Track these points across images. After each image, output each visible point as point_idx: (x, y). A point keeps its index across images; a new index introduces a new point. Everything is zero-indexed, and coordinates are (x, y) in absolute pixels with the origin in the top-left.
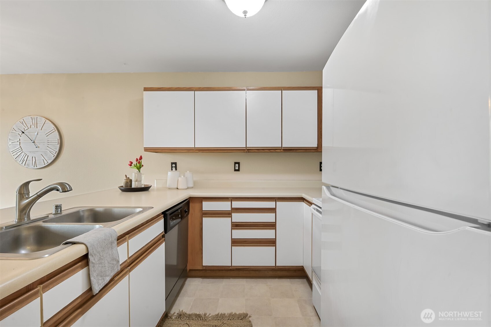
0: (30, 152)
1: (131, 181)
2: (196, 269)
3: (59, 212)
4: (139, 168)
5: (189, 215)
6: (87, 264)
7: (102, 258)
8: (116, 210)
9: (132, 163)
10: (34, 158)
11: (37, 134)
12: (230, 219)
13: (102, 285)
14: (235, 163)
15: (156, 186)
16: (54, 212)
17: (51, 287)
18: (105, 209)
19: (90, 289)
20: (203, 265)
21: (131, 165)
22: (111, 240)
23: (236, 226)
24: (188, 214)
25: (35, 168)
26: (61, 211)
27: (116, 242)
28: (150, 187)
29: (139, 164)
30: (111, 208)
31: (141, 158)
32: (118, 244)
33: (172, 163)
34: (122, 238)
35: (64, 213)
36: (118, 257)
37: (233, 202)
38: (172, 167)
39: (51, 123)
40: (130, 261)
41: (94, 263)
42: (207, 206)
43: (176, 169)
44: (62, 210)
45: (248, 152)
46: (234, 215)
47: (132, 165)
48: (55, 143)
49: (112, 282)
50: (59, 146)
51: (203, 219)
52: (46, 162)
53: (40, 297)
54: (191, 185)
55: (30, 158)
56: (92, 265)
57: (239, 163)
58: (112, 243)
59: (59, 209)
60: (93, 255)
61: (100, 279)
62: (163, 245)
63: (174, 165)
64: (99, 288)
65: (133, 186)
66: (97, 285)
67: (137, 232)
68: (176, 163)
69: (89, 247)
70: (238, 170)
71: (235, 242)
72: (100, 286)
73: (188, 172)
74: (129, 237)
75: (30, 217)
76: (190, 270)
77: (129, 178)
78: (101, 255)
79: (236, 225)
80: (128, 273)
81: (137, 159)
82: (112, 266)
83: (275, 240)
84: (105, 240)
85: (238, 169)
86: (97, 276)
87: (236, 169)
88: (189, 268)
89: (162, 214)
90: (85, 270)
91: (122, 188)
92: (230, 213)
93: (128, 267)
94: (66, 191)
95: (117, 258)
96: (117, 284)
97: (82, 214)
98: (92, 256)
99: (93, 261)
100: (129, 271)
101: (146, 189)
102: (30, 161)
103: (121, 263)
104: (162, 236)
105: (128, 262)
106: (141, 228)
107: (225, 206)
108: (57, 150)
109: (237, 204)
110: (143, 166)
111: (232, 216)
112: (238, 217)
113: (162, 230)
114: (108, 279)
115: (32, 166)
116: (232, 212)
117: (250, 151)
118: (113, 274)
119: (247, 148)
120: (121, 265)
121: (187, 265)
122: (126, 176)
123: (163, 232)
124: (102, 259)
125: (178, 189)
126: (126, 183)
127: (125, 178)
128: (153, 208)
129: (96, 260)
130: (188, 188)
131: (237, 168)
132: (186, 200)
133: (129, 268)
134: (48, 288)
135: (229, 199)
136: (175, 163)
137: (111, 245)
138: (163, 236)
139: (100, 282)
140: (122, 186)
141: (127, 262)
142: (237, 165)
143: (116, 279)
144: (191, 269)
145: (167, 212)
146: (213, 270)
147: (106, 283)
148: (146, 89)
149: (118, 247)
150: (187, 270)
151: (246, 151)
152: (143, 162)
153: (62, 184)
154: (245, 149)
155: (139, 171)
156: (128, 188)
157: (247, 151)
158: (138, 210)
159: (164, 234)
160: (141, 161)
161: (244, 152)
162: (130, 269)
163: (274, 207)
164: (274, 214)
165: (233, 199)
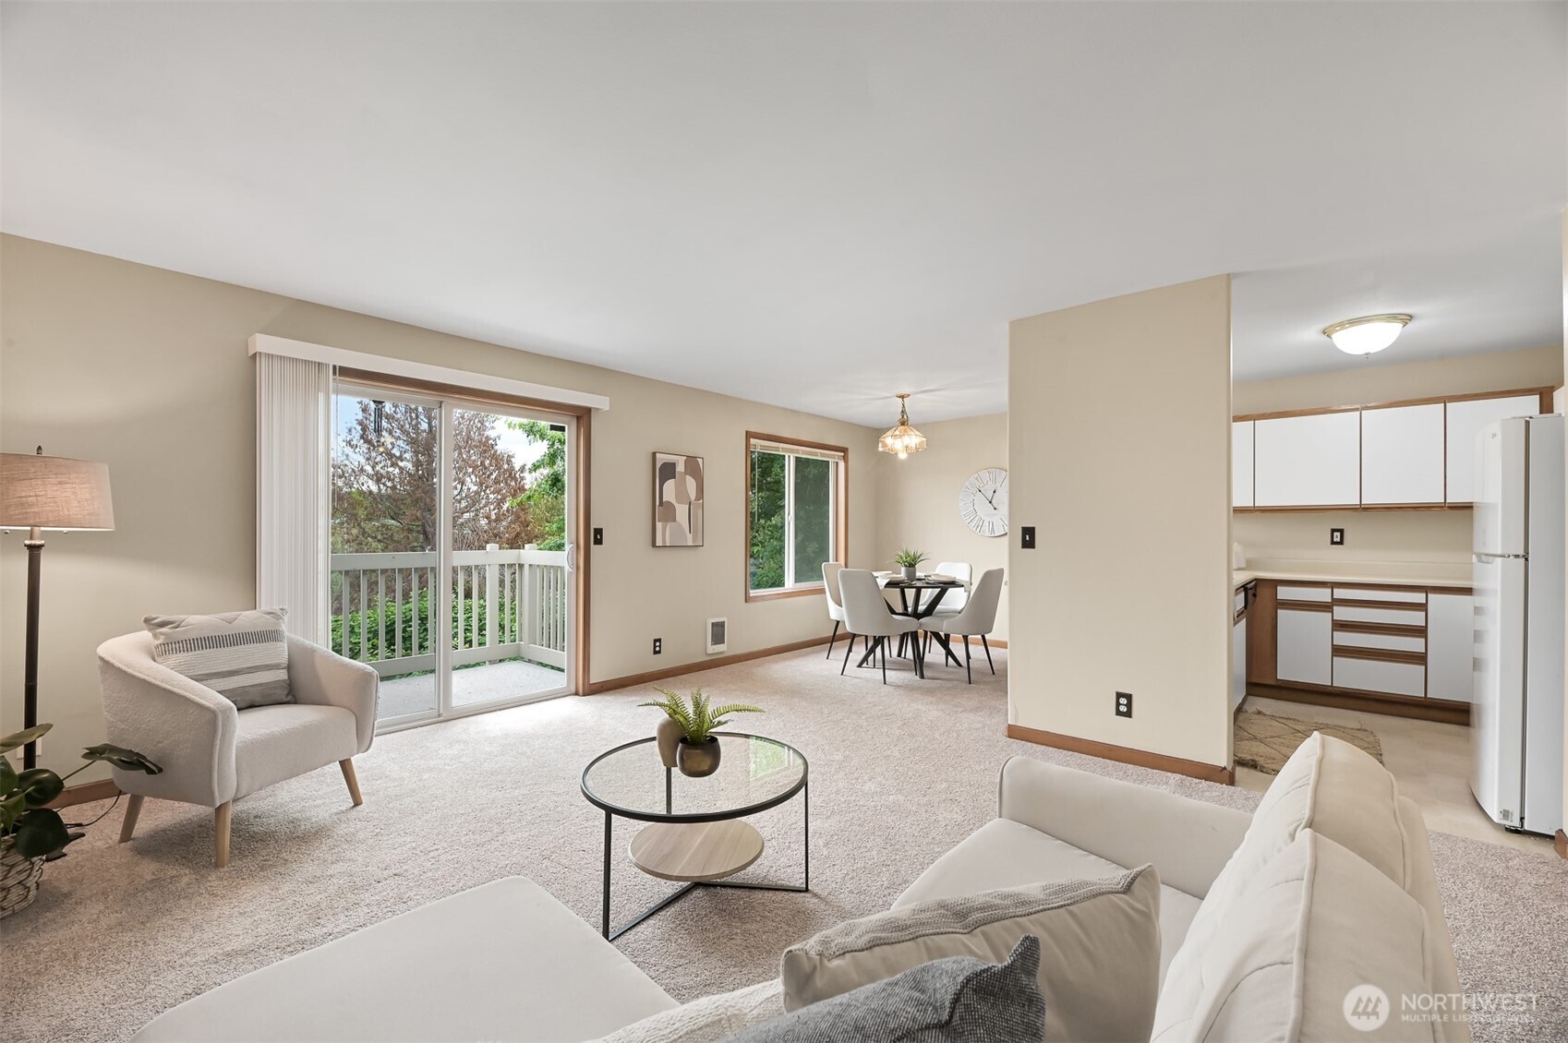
0: (987, 515)
2: (1265, 683)
10: (991, 523)
11: (994, 492)
12: (1330, 614)
14: (1333, 531)
20: (1279, 678)
23: (1340, 626)
37: (1335, 590)
42: (1284, 593)
45: (1367, 513)
46: (1336, 609)
51: (1279, 611)
52: (1006, 528)
54: (1243, 565)
55: (986, 523)
57: (1341, 531)
70: (1341, 543)
71: (1338, 651)
79: (1341, 624)
83: (1425, 655)
85: (1339, 540)
87: (1335, 540)
92: (1330, 606)
107: (1323, 595)
111: (1333, 610)
112: (1342, 613)
115: (987, 534)
116: (1333, 605)
117: (1370, 511)
119: (1363, 506)
131: (1337, 539)
135: (1329, 585)
142: (1337, 534)
144: (1255, 681)
146: (1296, 690)
151: (1360, 510)
154: (1358, 506)
157: (1363, 511)
161: (1357, 512)
163: (1424, 602)
164: (1424, 613)
165: (1333, 585)
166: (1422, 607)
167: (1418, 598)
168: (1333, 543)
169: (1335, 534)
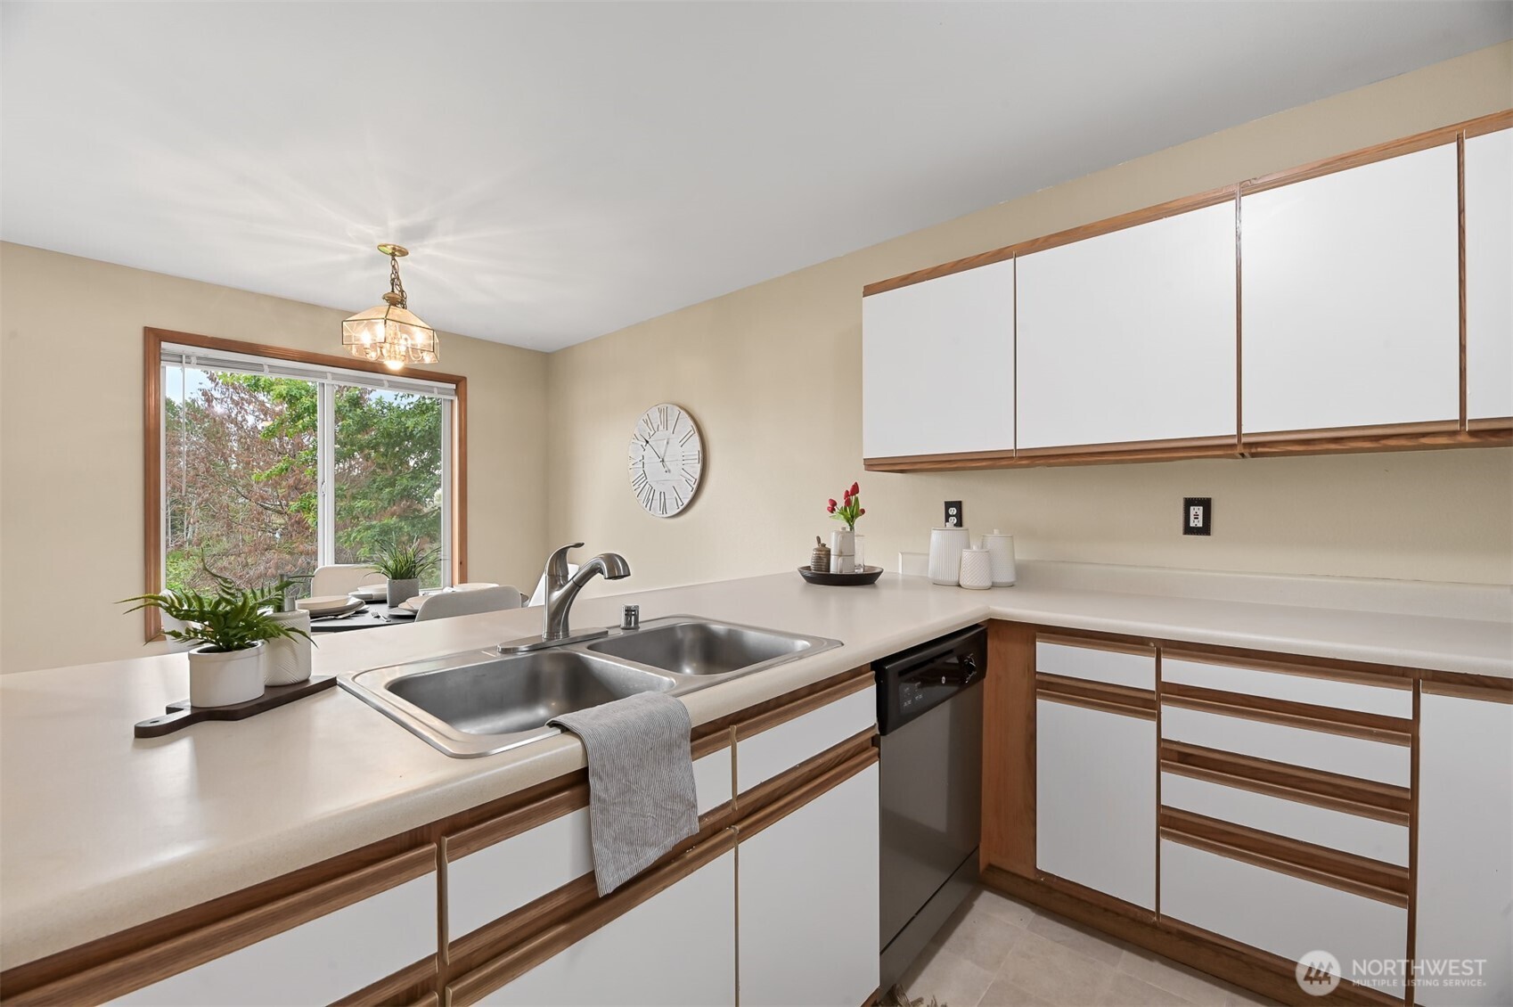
0: (657, 482)
1: (828, 553)
2: (1012, 870)
3: (633, 625)
4: (851, 520)
5: (985, 680)
6: (585, 800)
7: (634, 787)
8: (752, 637)
9: (834, 503)
10: (662, 494)
11: (668, 443)
12: (1153, 724)
13: (628, 869)
14: (1189, 503)
15: (900, 572)
16: (623, 625)
17: (473, 849)
18: (730, 631)
19: (590, 878)
20: (1038, 868)
21: (832, 510)
22: (666, 736)
23: (1177, 757)
24: (982, 674)
25: (665, 515)
26: (636, 621)
27: (687, 746)
28: (879, 573)
29: (851, 509)
30: (740, 629)
31: (855, 489)
32: (693, 750)
33: (948, 505)
34: (708, 735)
35: (643, 628)
36: (694, 790)
37: (1164, 661)
38: (948, 516)
39: (687, 416)
40: (741, 806)
41: (605, 801)
42: (1052, 658)
43: (959, 524)
44: (640, 620)
45: (1253, 455)
46: (1167, 711)
47: (834, 510)
48: (693, 462)
49: (675, 865)
50: (699, 467)
51: (1039, 702)
52: (680, 503)
53: (436, 872)
54: (1006, 576)
55: (657, 494)
56: (598, 805)
57: (1206, 504)
58: (670, 746)
59: (633, 618)
60: (604, 777)
61: (626, 849)
62: (871, 773)
63: (953, 511)
64: (619, 877)
65: (833, 570)
66: (612, 867)
67: (771, 718)
68: (960, 503)
69: (589, 750)
70: (1205, 530)
71: (1174, 824)
72: (622, 873)
73: (996, 531)
74: (739, 732)
75: (568, 630)
76: (991, 867)
77: (824, 545)
78: (631, 779)
79: (1179, 753)
80: (731, 845)
81: (847, 492)
82: (670, 815)
83: (1408, 875)
84: (647, 735)
85: (1200, 525)
86: (615, 839)
87: (1192, 525)
88: (984, 857)
89: (872, 670)
90: (580, 813)
91: (807, 573)
92: (1152, 701)
93: (736, 823)
94: (616, 578)
95: (690, 796)
96: (692, 871)
97: (680, 634)
98: (601, 778)
99: (603, 795)
100: (738, 840)
101: (866, 579)
102: (656, 503)
103: (702, 810)
104: (873, 738)
105: (734, 810)
106: (786, 707)
107: (1135, 672)
108: (697, 476)
109: (1179, 671)
110: (863, 511)
111: (1159, 713)
112: (1184, 725)
113: (869, 719)
114: (652, 855)
115: (660, 513)
116: (1160, 699)
117: (1260, 450)
118: (670, 842)
119: (1244, 440)
120: (701, 818)
121: (978, 847)
122: (819, 539)
123: (873, 727)
124: (635, 792)
125: (959, 586)
126: (818, 559)
127: (817, 546)
128: (843, 645)
129: (613, 792)
130: (994, 586)
131: (1197, 522)
132: (976, 626)
133: (738, 827)
134: (464, 850)
135: (1148, 645)
136: (958, 505)
137: (670, 751)
138: (875, 741)
139: (625, 859)
140: (808, 568)
141: (729, 810)
142: (1197, 511)
143: (690, 854)
144: (993, 863)
145: (889, 664)
146: (1080, 900)
147: (645, 866)
148: (870, 290)
149: (693, 760)
150: (977, 862)
151: (1240, 449)
152: (863, 499)
153: (611, 559)
154: (1235, 441)
155: (852, 528)
156: (821, 576)
157: (1246, 452)
158: (801, 644)
159: (877, 735)
160: (857, 499)
161: (1233, 457)
162: (741, 831)
163: (1410, 717)
164: (1407, 750)
165: (1163, 647)
166: (1404, 731)
167: (1392, 702)
168: (1189, 530)
169: (1194, 510)
